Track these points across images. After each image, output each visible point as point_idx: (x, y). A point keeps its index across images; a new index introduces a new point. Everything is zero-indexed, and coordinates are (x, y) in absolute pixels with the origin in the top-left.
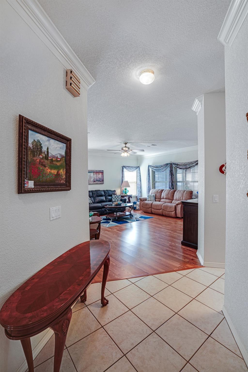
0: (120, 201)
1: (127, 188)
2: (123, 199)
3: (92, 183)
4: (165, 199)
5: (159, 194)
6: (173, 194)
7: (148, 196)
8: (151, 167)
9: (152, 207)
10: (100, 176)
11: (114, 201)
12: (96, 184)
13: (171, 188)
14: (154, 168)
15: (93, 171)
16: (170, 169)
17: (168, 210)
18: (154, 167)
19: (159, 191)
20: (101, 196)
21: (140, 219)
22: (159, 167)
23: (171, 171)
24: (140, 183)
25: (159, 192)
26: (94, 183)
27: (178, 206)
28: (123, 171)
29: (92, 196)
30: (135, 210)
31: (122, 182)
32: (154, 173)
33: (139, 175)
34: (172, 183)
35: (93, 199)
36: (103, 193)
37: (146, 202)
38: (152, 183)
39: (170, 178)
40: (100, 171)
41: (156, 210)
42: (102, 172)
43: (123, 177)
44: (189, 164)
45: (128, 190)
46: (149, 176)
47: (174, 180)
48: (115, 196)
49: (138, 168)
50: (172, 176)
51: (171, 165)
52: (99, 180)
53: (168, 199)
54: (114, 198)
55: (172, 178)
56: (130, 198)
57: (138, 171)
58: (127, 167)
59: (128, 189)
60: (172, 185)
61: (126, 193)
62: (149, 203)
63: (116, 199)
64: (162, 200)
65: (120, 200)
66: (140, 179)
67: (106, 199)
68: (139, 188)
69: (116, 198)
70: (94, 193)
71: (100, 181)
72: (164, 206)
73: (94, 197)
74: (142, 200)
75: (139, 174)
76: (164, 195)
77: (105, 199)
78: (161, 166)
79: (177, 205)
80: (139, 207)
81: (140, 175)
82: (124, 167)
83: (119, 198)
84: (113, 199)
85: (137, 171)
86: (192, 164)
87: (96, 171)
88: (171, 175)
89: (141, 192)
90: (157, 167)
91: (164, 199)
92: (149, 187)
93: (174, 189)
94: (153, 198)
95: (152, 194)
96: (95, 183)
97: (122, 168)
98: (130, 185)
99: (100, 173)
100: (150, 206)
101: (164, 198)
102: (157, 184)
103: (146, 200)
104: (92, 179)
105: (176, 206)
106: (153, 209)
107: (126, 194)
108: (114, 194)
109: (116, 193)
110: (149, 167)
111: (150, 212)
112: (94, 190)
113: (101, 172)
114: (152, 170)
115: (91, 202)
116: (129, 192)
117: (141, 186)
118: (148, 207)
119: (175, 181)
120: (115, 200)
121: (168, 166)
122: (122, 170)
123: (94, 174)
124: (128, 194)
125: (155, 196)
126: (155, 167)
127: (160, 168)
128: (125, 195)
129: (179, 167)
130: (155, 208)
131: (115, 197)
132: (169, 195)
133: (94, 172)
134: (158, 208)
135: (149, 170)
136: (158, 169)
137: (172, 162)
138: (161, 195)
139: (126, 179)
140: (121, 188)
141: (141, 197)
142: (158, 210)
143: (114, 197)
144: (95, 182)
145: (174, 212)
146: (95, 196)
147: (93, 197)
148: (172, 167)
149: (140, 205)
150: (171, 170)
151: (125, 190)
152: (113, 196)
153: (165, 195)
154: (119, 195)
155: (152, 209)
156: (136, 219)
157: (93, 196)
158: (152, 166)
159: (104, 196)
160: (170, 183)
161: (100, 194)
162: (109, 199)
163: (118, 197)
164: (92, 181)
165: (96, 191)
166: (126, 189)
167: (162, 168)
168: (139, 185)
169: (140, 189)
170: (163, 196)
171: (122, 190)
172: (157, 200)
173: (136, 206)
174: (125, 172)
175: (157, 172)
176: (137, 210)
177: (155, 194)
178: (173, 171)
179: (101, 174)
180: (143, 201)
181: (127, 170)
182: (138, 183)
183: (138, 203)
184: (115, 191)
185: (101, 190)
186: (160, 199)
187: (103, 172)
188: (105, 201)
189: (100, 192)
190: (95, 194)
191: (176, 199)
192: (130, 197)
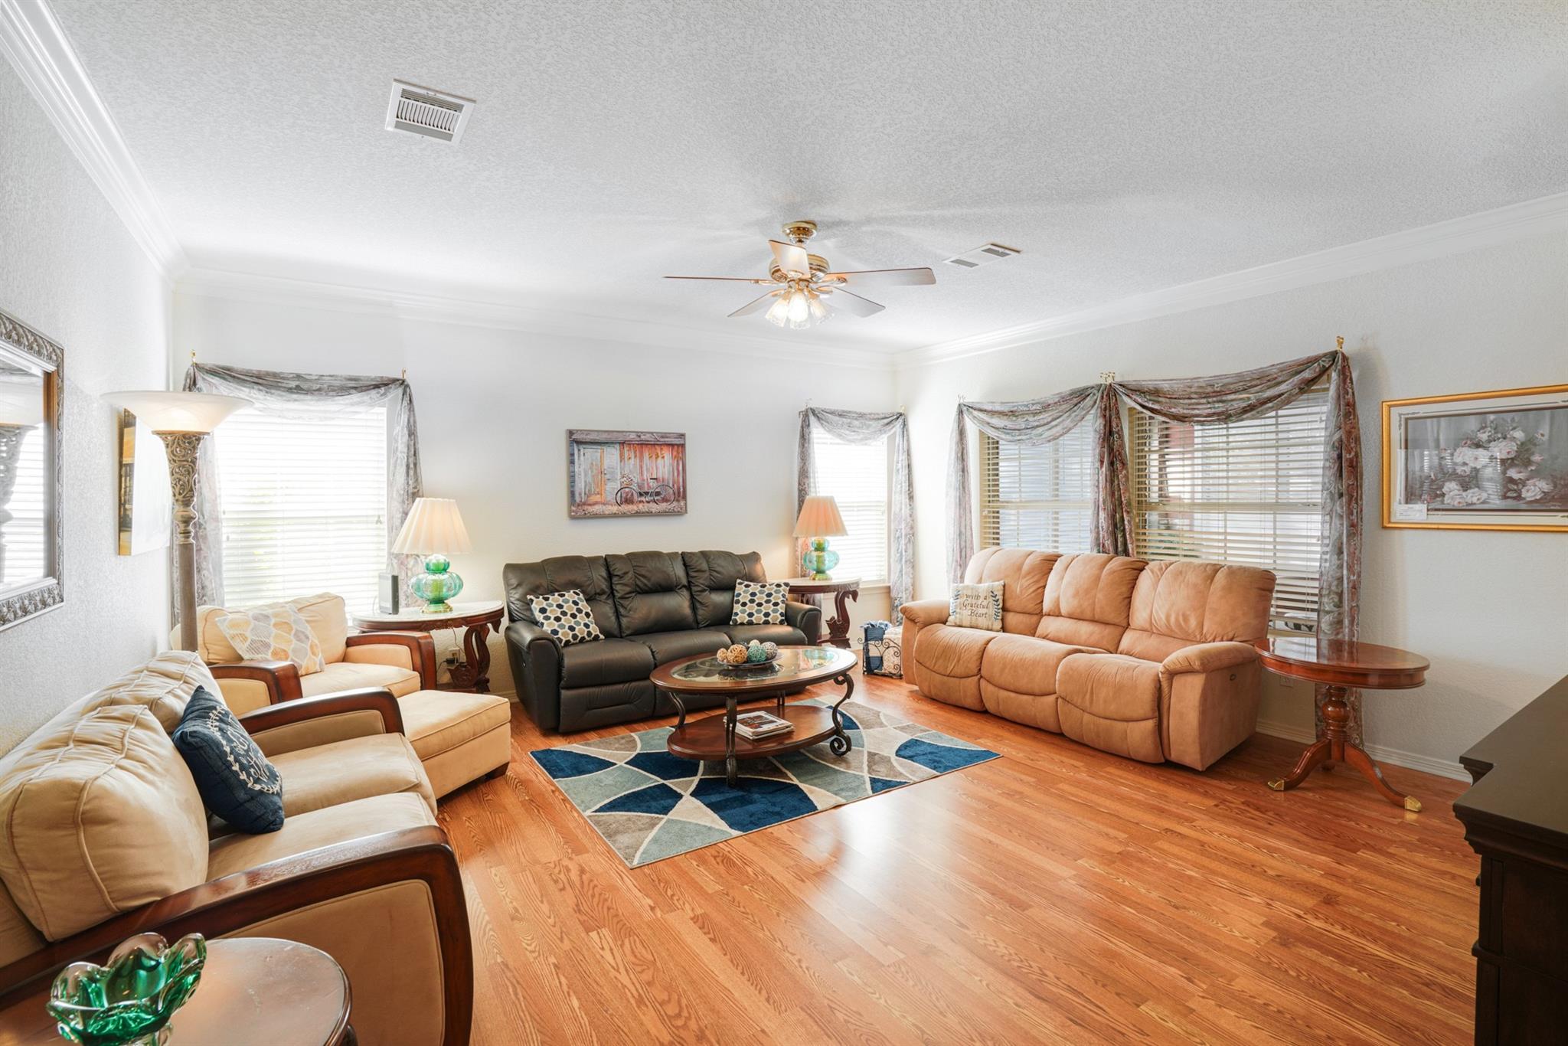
0: (781, 623)
1: (828, 538)
2: (801, 609)
3: (615, 509)
4: (1070, 617)
5: (1025, 582)
6: (1124, 589)
7: (957, 597)
8: (976, 413)
9: (983, 672)
10: (663, 466)
11: (742, 624)
12: (638, 514)
13: (1111, 549)
14: (996, 421)
15: (621, 439)
16: (1100, 422)
17: (1099, 707)
18: (992, 413)
19: (1028, 561)
20: (667, 588)
21: (904, 768)
22: (1023, 414)
23: (1109, 436)
24: (905, 511)
25: (1026, 568)
26: (626, 508)
27: (1178, 682)
28: (804, 439)
29: (603, 593)
30: (876, 674)
31: (801, 502)
32: (991, 448)
33: (905, 463)
34: (1115, 511)
35: (607, 609)
36: (679, 571)
37: (947, 634)
38: (982, 508)
39: (1102, 479)
40: (664, 435)
41: (1013, 695)
42: (677, 445)
43: (804, 474)
44: (1240, 386)
45: (834, 553)
46: (964, 470)
47: (1129, 496)
48: (751, 590)
49: (899, 424)
50: (1118, 465)
51: (1109, 397)
52: (658, 494)
53: (1093, 621)
54: (744, 604)
55: (1112, 482)
56: (849, 602)
57: (898, 439)
58: (832, 413)
59: (832, 543)
60: (1117, 526)
61: (820, 571)
62: (963, 642)
63: (759, 612)
64: (1048, 625)
65: (780, 618)
66: (910, 485)
67: (694, 608)
68: (903, 542)
69: (760, 605)
70: (618, 568)
71: (665, 500)
72: (1071, 675)
73: (618, 595)
74: (919, 621)
75: (903, 457)
76: (1059, 589)
77: (686, 609)
78: (1038, 407)
79: (1172, 674)
80: (897, 661)
81: (909, 466)
82: (812, 419)
83: (776, 604)
84: (737, 608)
85: (892, 439)
86: (1270, 387)
87: (639, 434)
88: (1112, 464)
89: (913, 564)
90: (1012, 414)
91: (1059, 615)
92: (960, 534)
93: (1126, 553)
94: (989, 612)
95: (980, 581)
96: (633, 508)
97: (804, 421)
98: (843, 518)
99: (665, 448)
100: (974, 668)
101: (1063, 611)
102: (1009, 520)
103: (944, 623)
104: (612, 488)
105: (1165, 685)
106: (990, 688)
107: (819, 576)
108: (751, 578)
109: (758, 568)
110: (961, 412)
111: (970, 701)
112: (623, 553)
113: (672, 445)
114: (981, 433)
115: (589, 634)
116: (838, 566)
117: (912, 528)
118: (959, 670)
119: (1134, 504)
120: (751, 615)
121: (1089, 401)
122: (798, 436)
123: (622, 456)
124: (837, 576)
125: (1000, 597)
126: (1001, 414)
127: (1031, 419)
128: (817, 583)
129: (1165, 410)
130: (1006, 679)
131: (753, 594)
132: (1100, 596)
133: (622, 443)
134: (1023, 683)
135: (961, 433)
136: (1020, 423)
137: (1118, 379)
138: (1044, 587)
139: (822, 486)
140: (797, 538)
141: (913, 598)
142: (1025, 697)
143: (745, 597)
144: (628, 501)
145: (1150, 724)
146: (628, 589)
147: (612, 593)
148: (1118, 413)
149: (904, 651)
150: (1111, 433)
151: (817, 549)
152: (740, 589)
153: (1071, 591)
154: (778, 585)
155: (983, 682)
156: (870, 770)
157: (612, 590)
158: (985, 407)
159: (685, 593)
160: (1102, 515)
161: (657, 578)
162: (716, 606)
163: (769, 595)
164: (611, 497)
165: (631, 557)
166: (820, 548)
167: (1045, 417)
168: (900, 523)
169: (910, 546)
170: (1055, 595)
171: (799, 550)
172: (1012, 618)
173: (882, 649)
174: (816, 446)
175: (1012, 446)
176: (890, 676)
177: (998, 585)
178: (1121, 437)
179: (667, 454)
180: (926, 624)
181: (829, 431)
182: (895, 509)
183: (895, 633)
184: (754, 557)
185: (665, 552)
186: (1035, 618)
187: (683, 446)
188: (691, 618)
189: (658, 565)
190: (626, 580)
191: (1147, 626)
192: (845, 593)
